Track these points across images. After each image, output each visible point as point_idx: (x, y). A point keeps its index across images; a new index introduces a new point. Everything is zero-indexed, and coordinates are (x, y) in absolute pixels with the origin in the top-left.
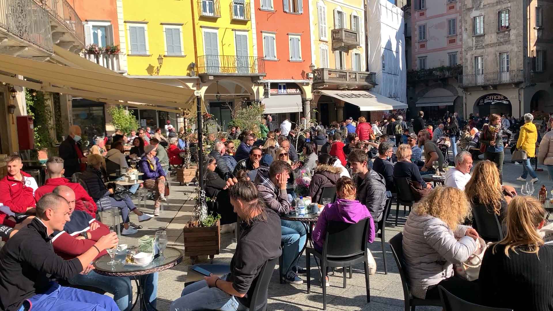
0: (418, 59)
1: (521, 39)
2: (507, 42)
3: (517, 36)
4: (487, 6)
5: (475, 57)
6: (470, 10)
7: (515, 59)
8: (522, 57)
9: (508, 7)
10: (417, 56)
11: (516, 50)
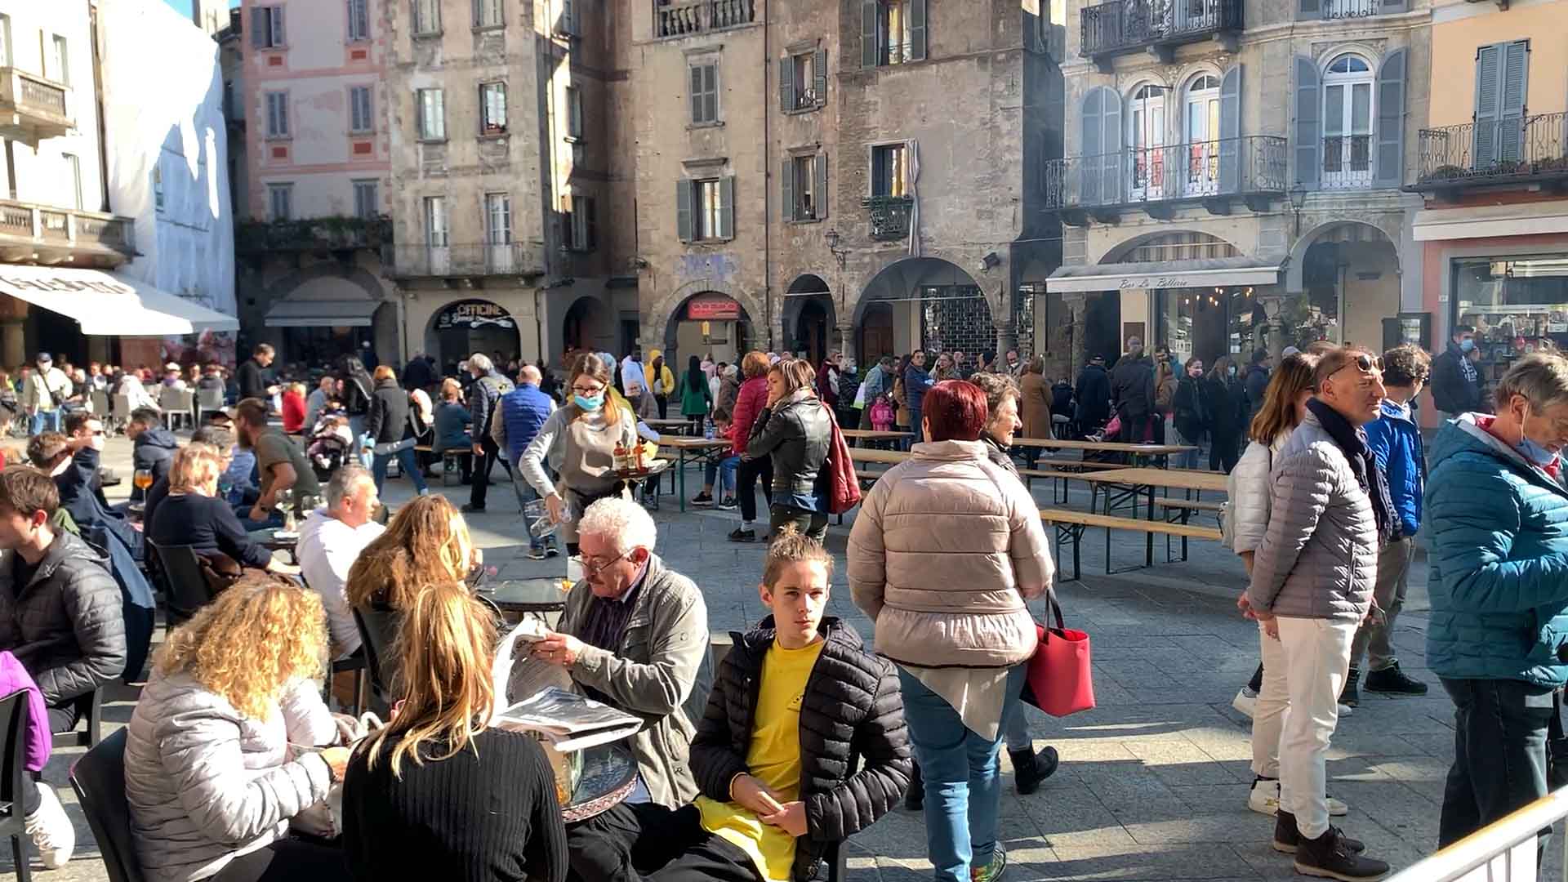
0: (267, 188)
1: (536, 162)
2: (503, 165)
3: (527, 152)
4: (452, 64)
5: (426, 199)
6: (406, 67)
7: (525, 213)
8: (539, 212)
9: (501, 76)
10: (265, 180)
11: (525, 189)
